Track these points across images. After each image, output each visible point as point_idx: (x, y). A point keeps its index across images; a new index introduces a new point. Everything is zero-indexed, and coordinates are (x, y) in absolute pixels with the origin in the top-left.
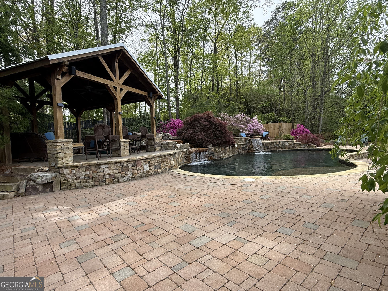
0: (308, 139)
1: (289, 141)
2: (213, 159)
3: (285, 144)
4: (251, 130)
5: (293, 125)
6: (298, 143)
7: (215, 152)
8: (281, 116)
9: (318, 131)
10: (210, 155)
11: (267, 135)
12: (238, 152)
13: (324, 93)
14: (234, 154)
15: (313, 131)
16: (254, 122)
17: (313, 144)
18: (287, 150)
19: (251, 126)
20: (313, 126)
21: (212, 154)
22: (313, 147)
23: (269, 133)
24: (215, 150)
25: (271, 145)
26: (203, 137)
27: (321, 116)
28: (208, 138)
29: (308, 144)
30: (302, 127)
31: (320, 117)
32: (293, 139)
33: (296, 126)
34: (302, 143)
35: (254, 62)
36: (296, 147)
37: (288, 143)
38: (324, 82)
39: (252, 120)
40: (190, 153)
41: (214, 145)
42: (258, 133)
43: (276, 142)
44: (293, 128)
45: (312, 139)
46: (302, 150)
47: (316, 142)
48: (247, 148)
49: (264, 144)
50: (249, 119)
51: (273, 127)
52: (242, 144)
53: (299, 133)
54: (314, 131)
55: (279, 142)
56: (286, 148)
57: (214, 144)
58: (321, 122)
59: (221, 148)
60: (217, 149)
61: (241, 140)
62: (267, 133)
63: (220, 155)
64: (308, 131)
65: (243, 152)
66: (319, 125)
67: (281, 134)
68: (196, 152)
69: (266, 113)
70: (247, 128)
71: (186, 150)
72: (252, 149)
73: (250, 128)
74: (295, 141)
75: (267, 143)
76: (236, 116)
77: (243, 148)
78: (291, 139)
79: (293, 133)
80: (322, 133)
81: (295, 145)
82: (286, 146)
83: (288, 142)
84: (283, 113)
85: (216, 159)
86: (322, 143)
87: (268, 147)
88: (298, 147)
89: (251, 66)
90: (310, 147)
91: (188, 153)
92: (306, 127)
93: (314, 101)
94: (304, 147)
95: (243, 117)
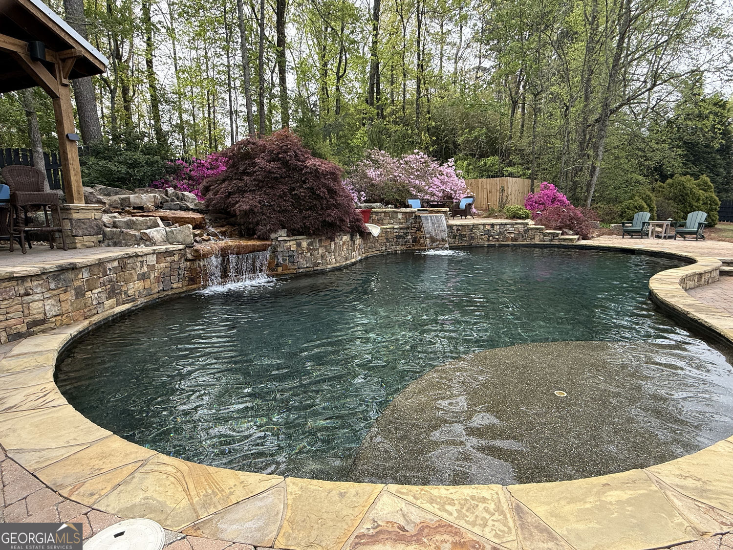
0: (563, 219)
1: (516, 224)
2: (291, 271)
3: (506, 230)
4: (437, 193)
5: (532, 185)
6: (537, 229)
7: (297, 251)
8: (511, 164)
9: (586, 200)
10: (281, 260)
11: (469, 205)
12: (383, 248)
13: (608, 112)
14: (369, 254)
15: (576, 200)
16: (444, 173)
17: (571, 232)
18: (508, 246)
19: (437, 182)
20: (575, 189)
21: (290, 256)
22: (571, 240)
23: (474, 201)
24: (299, 245)
25: (471, 230)
26: (256, 206)
27: (598, 164)
28: (274, 210)
29: (560, 232)
30: (552, 190)
31: (594, 168)
32: (527, 217)
33: (538, 186)
34: (547, 227)
35: (468, 46)
36: (531, 239)
37: (514, 227)
38: (612, 85)
39: (441, 168)
40: (198, 256)
41: (292, 233)
42: (452, 199)
43: (484, 225)
44: (532, 190)
45: (572, 218)
46: (545, 246)
47: (580, 228)
48: (409, 237)
49: (455, 228)
50: (434, 165)
51: (488, 187)
52: (396, 227)
53: (542, 204)
54: (578, 199)
55: (493, 225)
56: (507, 239)
57: (294, 230)
58: (595, 179)
59: (320, 241)
60: (305, 244)
61: (395, 216)
62: (470, 200)
63: (317, 259)
64: (565, 199)
65: (398, 248)
66: (589, 185)
67: (502, 204)
68: (224, 253)
69: (482, 156)
70: (427, 187)
71: (181, 247)
72: (422, 241)
73: (435, 187)
74: (531, 223)
75: (462, 226)
76: (408, 159)
77: (398, 237)
78: (523, 218)
79: (531, 204)
80: (595, 206)
81: (530, 232)
82: (508, 235)
83: (512, 225)
84: (516, 158)
85: (301, 270)
86: (594, 230)
87: (464, 236)
88: (537, 238)
89: (459, 55)
90: (565, 240)
91: (189, 256)
92: (560, 188)
93: (584, 131)
94: (551, 240)
95: (423, 160)
